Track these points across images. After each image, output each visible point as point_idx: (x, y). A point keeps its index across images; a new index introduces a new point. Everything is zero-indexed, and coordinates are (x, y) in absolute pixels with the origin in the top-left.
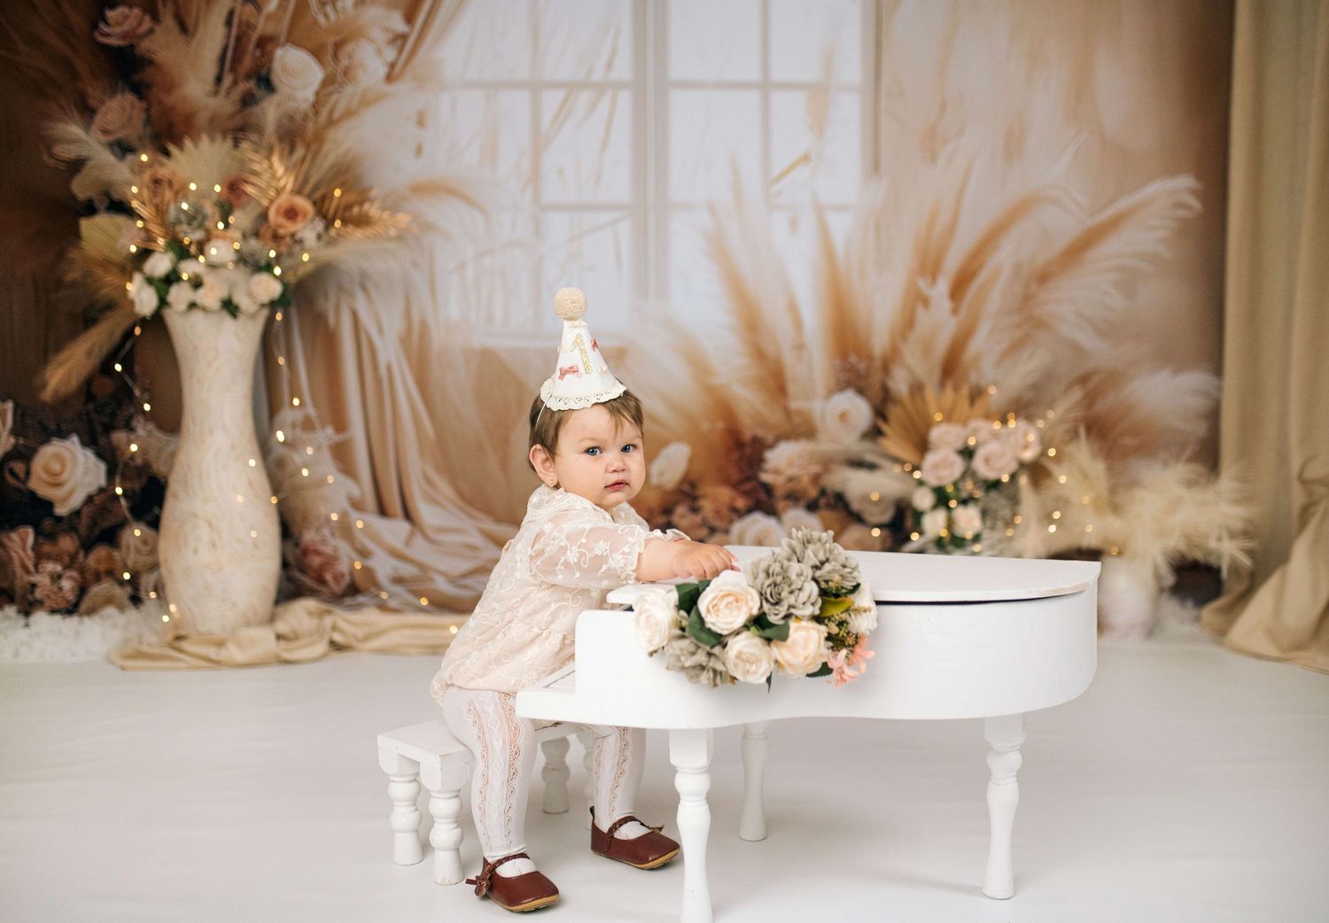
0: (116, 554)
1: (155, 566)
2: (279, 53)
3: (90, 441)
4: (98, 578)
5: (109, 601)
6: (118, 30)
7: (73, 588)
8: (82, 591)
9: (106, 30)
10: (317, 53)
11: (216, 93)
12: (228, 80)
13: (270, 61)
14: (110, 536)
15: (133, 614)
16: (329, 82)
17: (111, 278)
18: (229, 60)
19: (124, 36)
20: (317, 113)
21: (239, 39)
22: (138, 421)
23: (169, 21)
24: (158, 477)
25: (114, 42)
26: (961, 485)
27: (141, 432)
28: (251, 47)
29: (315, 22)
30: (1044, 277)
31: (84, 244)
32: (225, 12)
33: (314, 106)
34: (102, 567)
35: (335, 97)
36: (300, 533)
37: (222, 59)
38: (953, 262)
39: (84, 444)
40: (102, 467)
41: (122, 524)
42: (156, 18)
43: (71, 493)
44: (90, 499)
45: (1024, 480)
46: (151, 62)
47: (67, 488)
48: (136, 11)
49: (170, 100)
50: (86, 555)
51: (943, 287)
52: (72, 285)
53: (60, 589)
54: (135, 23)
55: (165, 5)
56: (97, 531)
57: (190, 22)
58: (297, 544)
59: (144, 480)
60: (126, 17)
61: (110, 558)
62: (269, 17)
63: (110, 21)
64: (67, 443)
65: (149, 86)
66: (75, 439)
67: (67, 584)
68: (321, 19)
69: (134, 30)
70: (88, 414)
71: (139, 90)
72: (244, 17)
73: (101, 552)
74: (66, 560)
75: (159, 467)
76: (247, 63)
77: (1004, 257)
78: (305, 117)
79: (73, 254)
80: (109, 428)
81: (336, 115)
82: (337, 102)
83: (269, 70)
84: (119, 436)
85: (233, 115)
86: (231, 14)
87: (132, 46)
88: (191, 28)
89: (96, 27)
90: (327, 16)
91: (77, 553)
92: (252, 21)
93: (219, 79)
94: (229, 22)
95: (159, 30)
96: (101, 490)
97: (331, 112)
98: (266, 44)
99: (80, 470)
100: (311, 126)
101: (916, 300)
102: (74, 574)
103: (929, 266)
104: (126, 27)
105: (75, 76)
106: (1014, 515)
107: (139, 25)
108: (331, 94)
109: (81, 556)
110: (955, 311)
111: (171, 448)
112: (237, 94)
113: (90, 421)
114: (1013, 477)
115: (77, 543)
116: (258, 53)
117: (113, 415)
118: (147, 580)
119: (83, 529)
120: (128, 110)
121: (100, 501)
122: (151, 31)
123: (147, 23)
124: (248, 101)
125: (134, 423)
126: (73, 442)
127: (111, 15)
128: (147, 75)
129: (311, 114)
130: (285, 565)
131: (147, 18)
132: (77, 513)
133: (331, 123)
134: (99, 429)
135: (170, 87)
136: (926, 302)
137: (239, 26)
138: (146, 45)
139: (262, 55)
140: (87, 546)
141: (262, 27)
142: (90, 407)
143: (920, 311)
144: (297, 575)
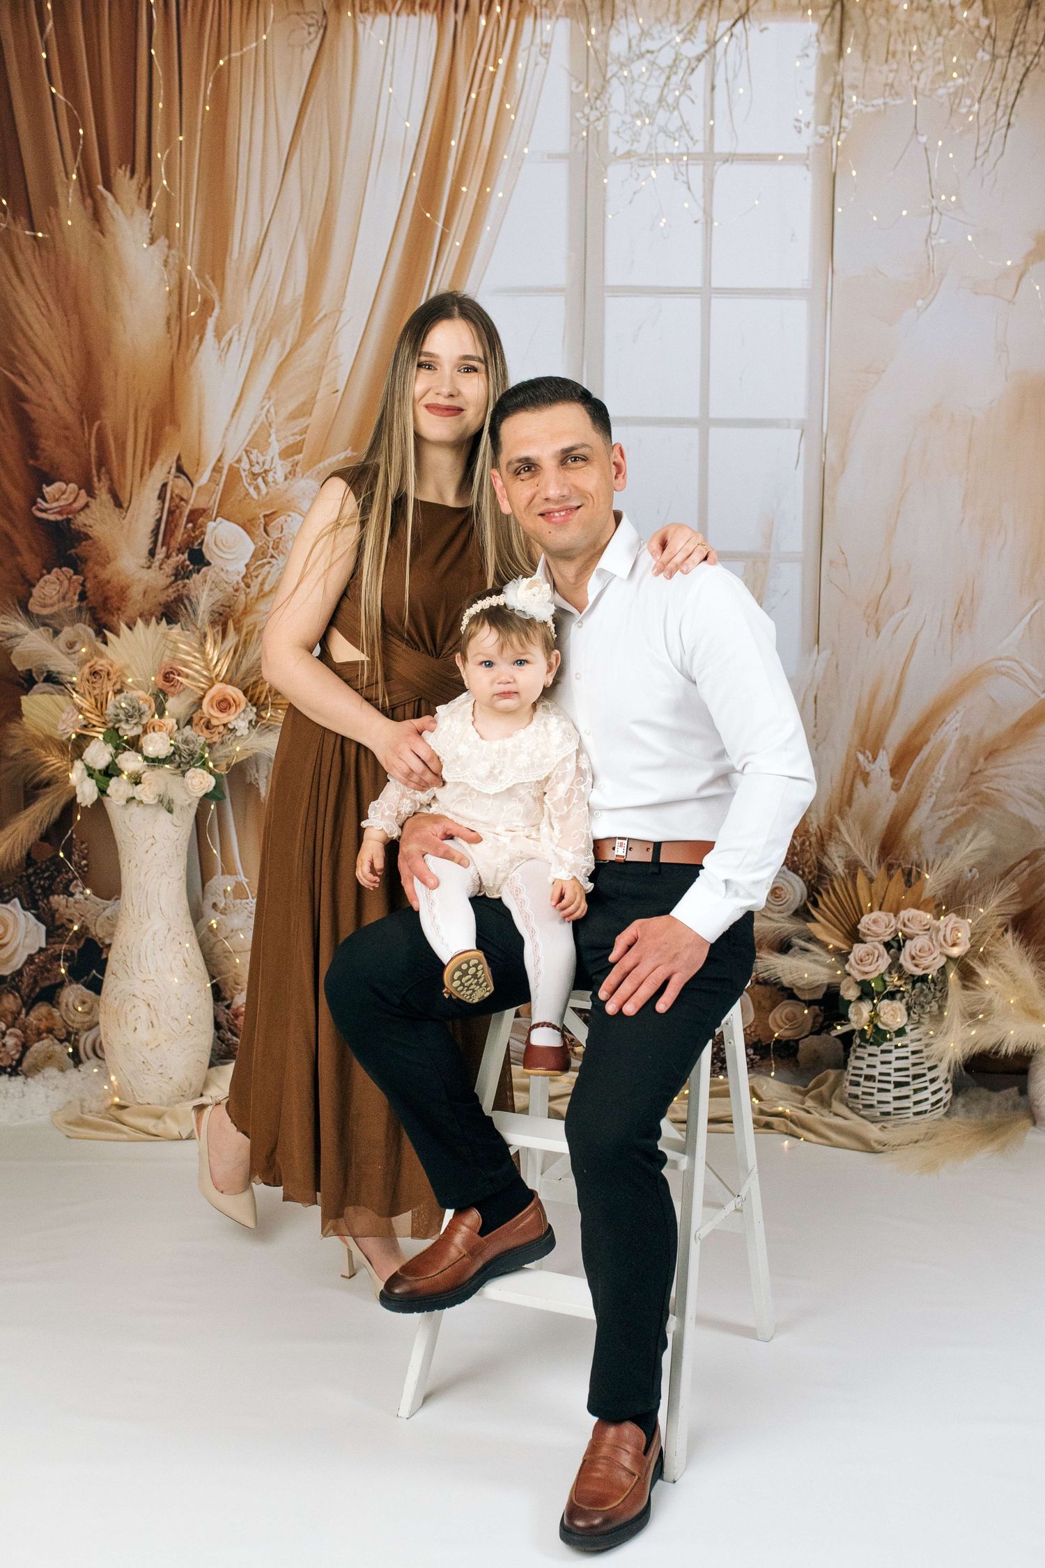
0: (56, 1013)
1: (94, 1025)
2: (211, 525)
3: (30, 904)
4: (39, 1037)
5: (49, 1059)
6: (55, 505)
7: (16, 1045)
8: (25, 1047)
9: (46, 505)
10: (247, 526)
11: (149, 567)
12: (161, 553)
13: (203, 533)
14: (50, 995)
15: (73, 1074)
16: (260, 554)
17: (54, 760)
18: (162, 533)
19: (60, 513)
20: (248, 586)
21: (171, 512)
22: (77, 885)
23: (104, 495)
24: (97, 939)
25: (52, 517)
26: (887, 978)
27: (78, 896)
28: (185, 519)
29: (248, 494)
30: (992, 753)
31: (24, 719)
32: (159, 486)
33: (244, 577)
34: (42, 1027)
35: (267, 568)
36: (232, 998)
37: (155, 532)
38: (895, 737)
39: (24, 908)
40: (43, 928)
41: (61, 985)
42: (91, 493)
43: (13, 953)
44: (31, 959)
45: (952, 976)
46: (87, 537)
47: (9, 950)
48: (73, 486)
49: (105, 574)
50: (27, 1014)
51: (884, 760)
52: (13, 758)
53: (4, 1045)
54: (71, 500)
55: (99, 480)
56: (38, 990)
57: (124, 497)
58: (228, 1007)
59: (82, 942)
60: (64, 493)
61: (50, 1014)
62: (200, 488)
63: (47, 496)
64: (8, 906)
65: (85, 560)
66: (16, 900)
67: (10, 1041)
68: (252, 490)
69: (70, 504)
70: (28, 877)
71: (77, 564)
72: (177, 491)
73: (42, 1009)
74: (10, 1018)
75: (98, 931)
76: (180, 536)
77: (950, 732)
78: (236, 590)
79: (13, 729)
80: (48, 892)
81: (267, 588)
82: (269, 572)
83: (201, 543)
84: (58, 900)
85: (167, 587)
86: (165, 485)
87: (68, 520)
88: (125, 505)
89: (35, 503)
90: (257, 488)
91: (19, 1013)
92: (185, 497)
93: (152, 553)
94: (161, 497)
95: (94, 504)
96: (41, 950)
97: (262, 584)
98: (196, 516)
99: (21, 933)
100: (243, 597)
101: (856, 775)
102: (19, 1032)
103: (870, 742)
104: (62, 503)
105: (15, 551)
106: (941, 1008)
107: (75, 501)
108: (263, 565)
109: (22, 1016)
110: (896, 788)
111: (108, 912)
112: (169, 568)
113: (31, 884)
114: (943, 971)
115: (19, 1001)
116: (190, 525)
117: (52, 878)
118: (86, 1040)
119: (25, 990)
120: (66, 583)
121: (40, 963)
122: (87, 505)
123: (83, 498)
124: (181, 574)
125: (71, 889)
126: (14, 905)
127: (48, 490)
128: (82, 549)
129: (242, 585)
130: (218, 1026)
131: (83, 491)
132: (19, 973)
133: (262, 595)
134: (39, 891)
135: (106, 561)
136: (866, 777)
137: (172, 498)
138: (81, 519)
139: (194, 529)
140: (29, 1004)
141: (195, 500)
142: (31, 871)
143: (859, 785)
144: (229, 1035)
